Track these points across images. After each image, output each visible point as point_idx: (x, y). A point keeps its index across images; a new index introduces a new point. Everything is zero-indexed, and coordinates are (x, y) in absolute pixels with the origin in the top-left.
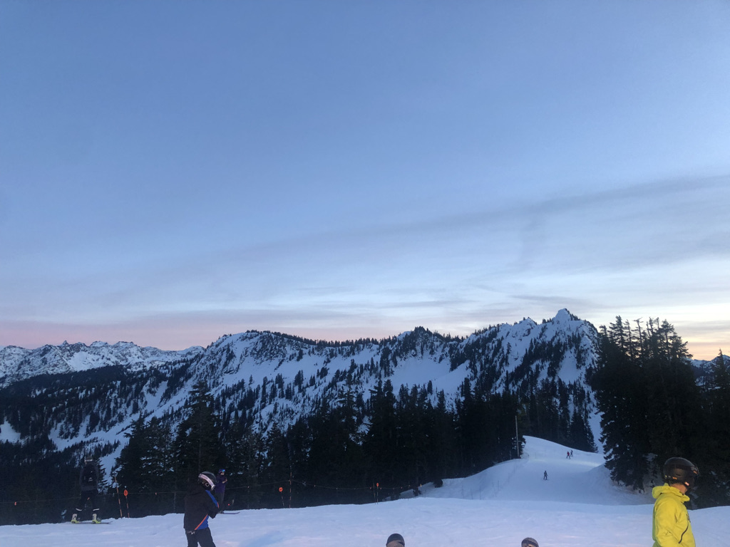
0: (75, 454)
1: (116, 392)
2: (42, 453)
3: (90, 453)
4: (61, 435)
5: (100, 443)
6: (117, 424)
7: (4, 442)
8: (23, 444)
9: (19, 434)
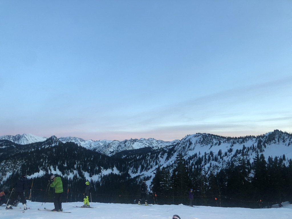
0: (137, 179)
2: (126, 178)
3: (142, 179)
4: (132, 172)
5: (145, 176)
6: (150, 169)
7: (115, 174)
8: (120, 175)
9: (119, 171)
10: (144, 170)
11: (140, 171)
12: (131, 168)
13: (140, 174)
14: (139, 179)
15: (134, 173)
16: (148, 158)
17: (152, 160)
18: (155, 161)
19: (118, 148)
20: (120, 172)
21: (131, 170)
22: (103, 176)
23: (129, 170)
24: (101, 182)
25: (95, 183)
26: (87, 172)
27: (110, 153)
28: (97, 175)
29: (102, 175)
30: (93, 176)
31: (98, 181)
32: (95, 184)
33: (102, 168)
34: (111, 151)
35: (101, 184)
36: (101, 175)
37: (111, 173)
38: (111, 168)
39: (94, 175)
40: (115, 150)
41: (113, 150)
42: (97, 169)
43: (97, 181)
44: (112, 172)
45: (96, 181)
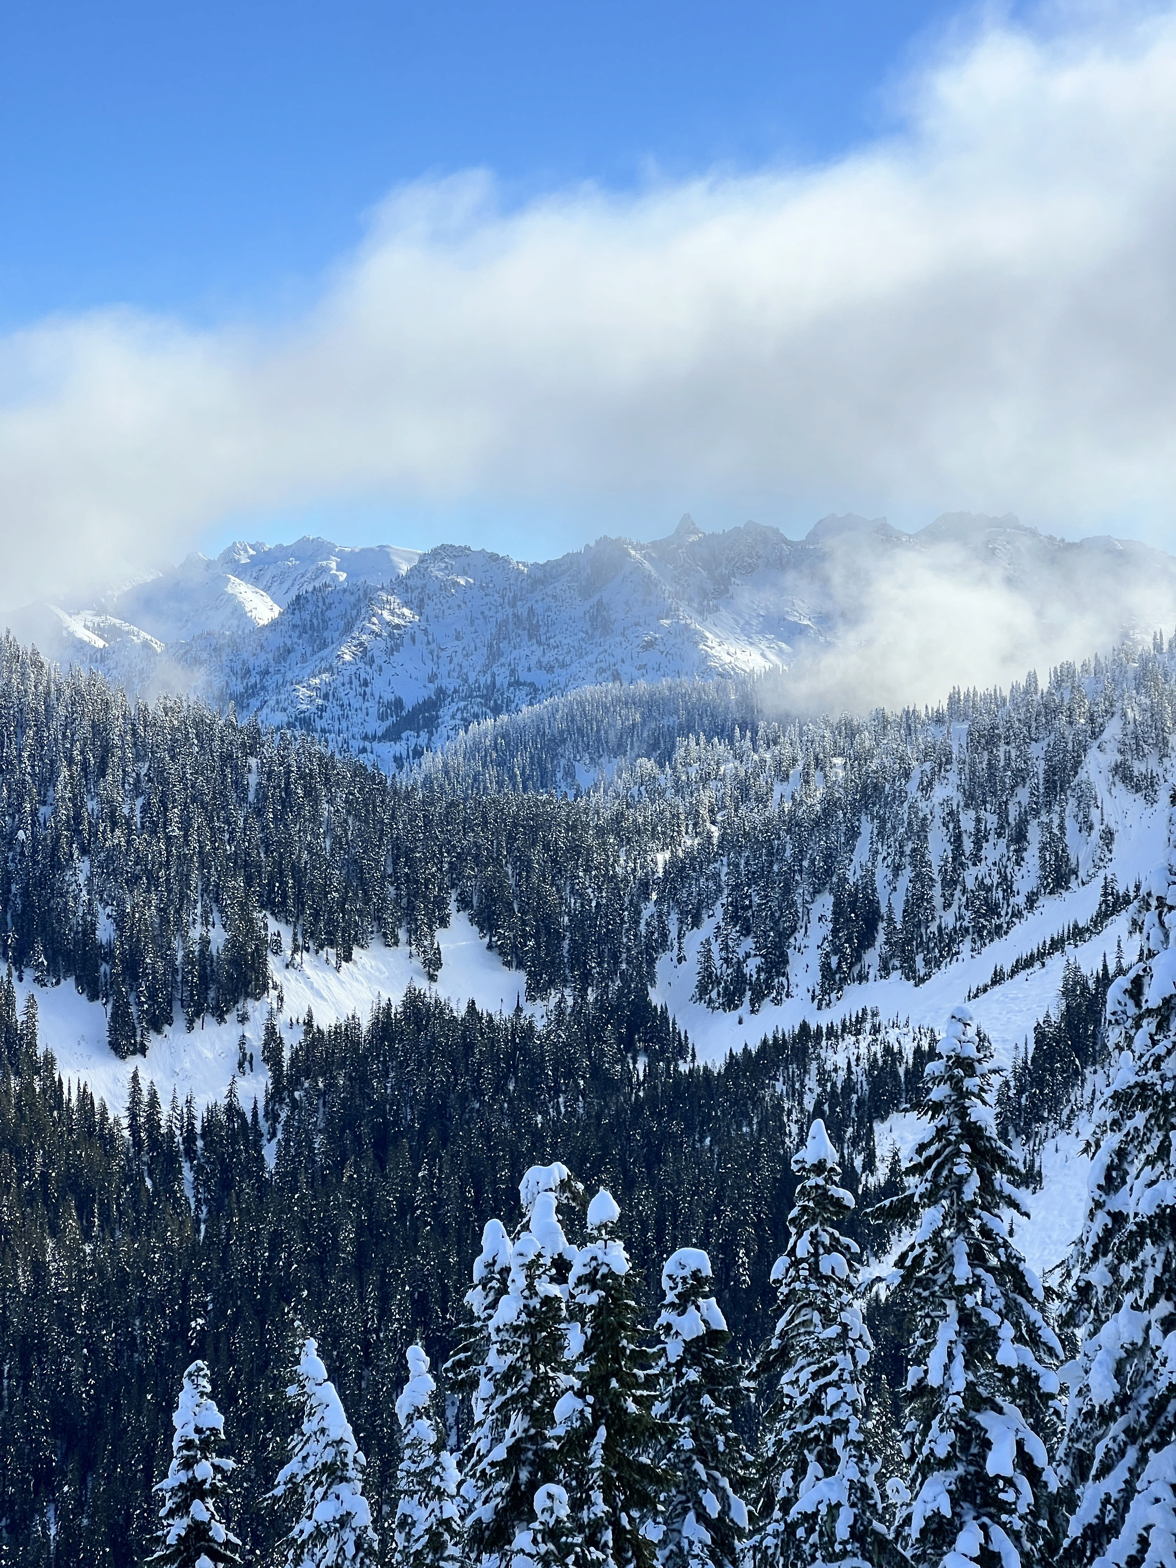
0: (780, 1087)
1: (953, 777)
2: (628, 1074)
3: (849, 1086)
4: (703, 989)
5: (892, 1037)
6: (966, 947)
7: (460, 1011)
8: (540, 1025)
9: (521, 977)
10: (871, 958)
11: (826, 968)
12: (694, 939)
13: (821, 1020)
14: (811, 1081)
15: (730, 1002)
16: (939, 793)
17: (991, 820)
18: (1035, 835)
19: (494, 655)
20: (536, 990)
21: (691, 970)
22: (292, 1039)
23: (663, 963)
24: (272, 1116)
25: (190, 1139)
26: (69, 984)
27: (380, 728)
28: (209, 1019)
29: (281, 1021)
30: (154, 1041)
31: (232, 1110)
32: (190, 1153)
33: (274, 926)
34: (398, 704)
35: (270, 1153)
36: (271, 1031)
37: (413, 1001)
38: (402, 935)
39: (174, 1033)
40: (450, 684)
41: (430, 691)
42: (205, 942)
43: (212, 1111)
44: (422, 985)
45: (200, 1112)
